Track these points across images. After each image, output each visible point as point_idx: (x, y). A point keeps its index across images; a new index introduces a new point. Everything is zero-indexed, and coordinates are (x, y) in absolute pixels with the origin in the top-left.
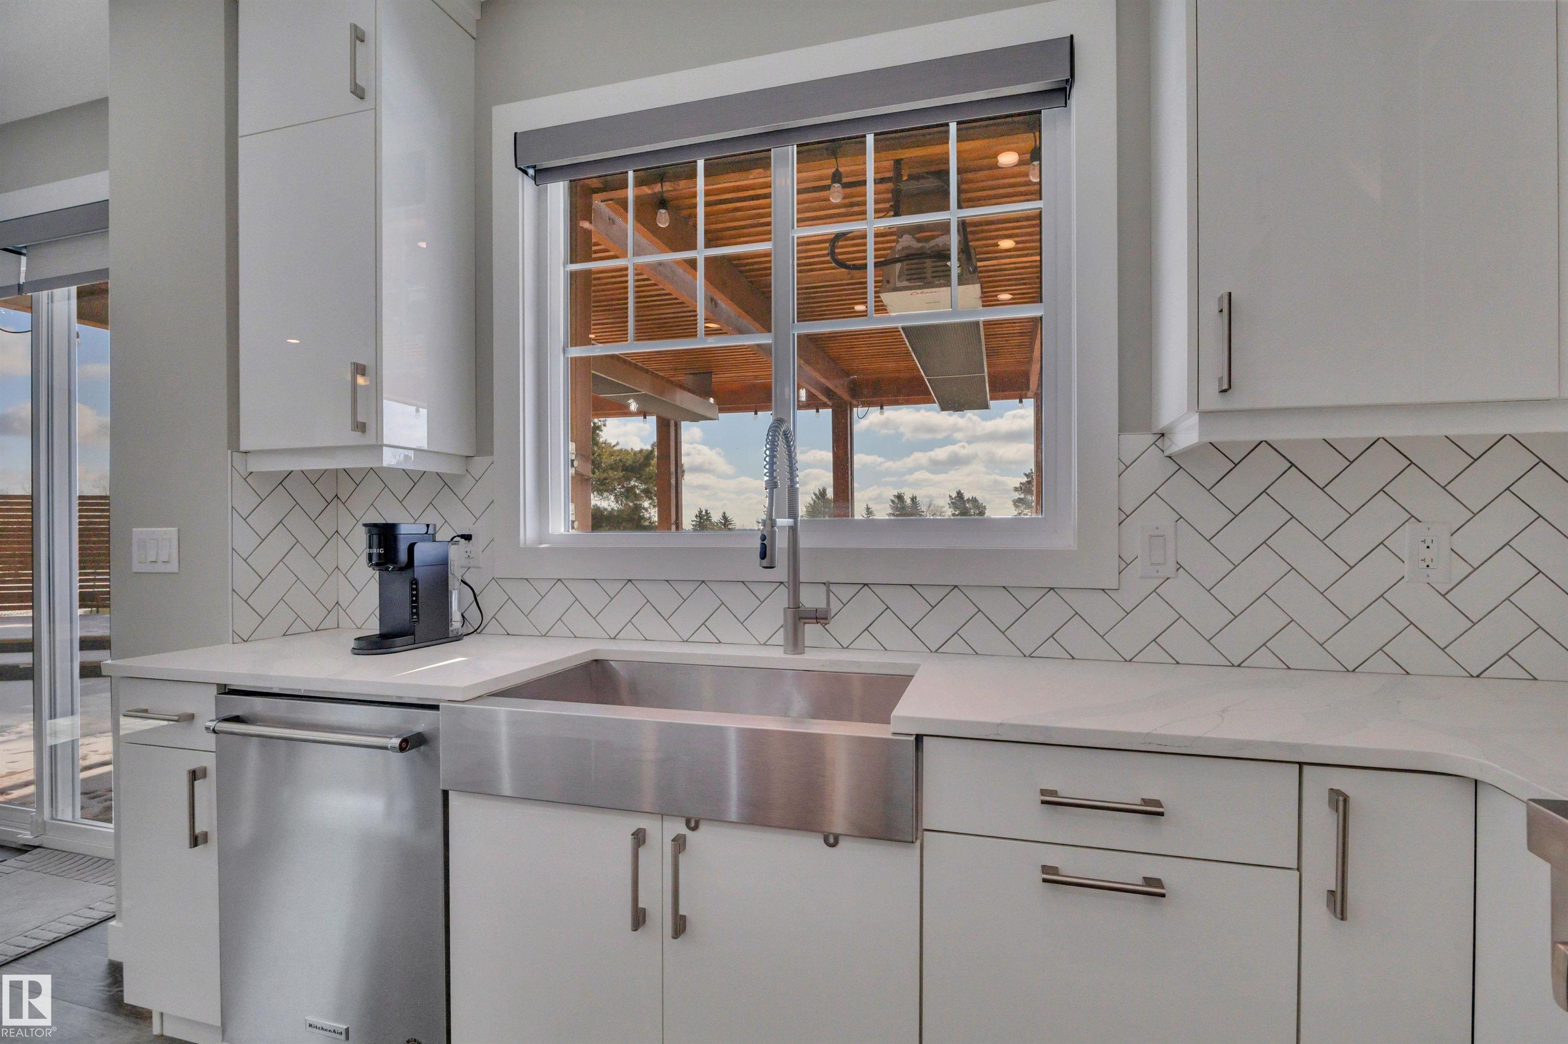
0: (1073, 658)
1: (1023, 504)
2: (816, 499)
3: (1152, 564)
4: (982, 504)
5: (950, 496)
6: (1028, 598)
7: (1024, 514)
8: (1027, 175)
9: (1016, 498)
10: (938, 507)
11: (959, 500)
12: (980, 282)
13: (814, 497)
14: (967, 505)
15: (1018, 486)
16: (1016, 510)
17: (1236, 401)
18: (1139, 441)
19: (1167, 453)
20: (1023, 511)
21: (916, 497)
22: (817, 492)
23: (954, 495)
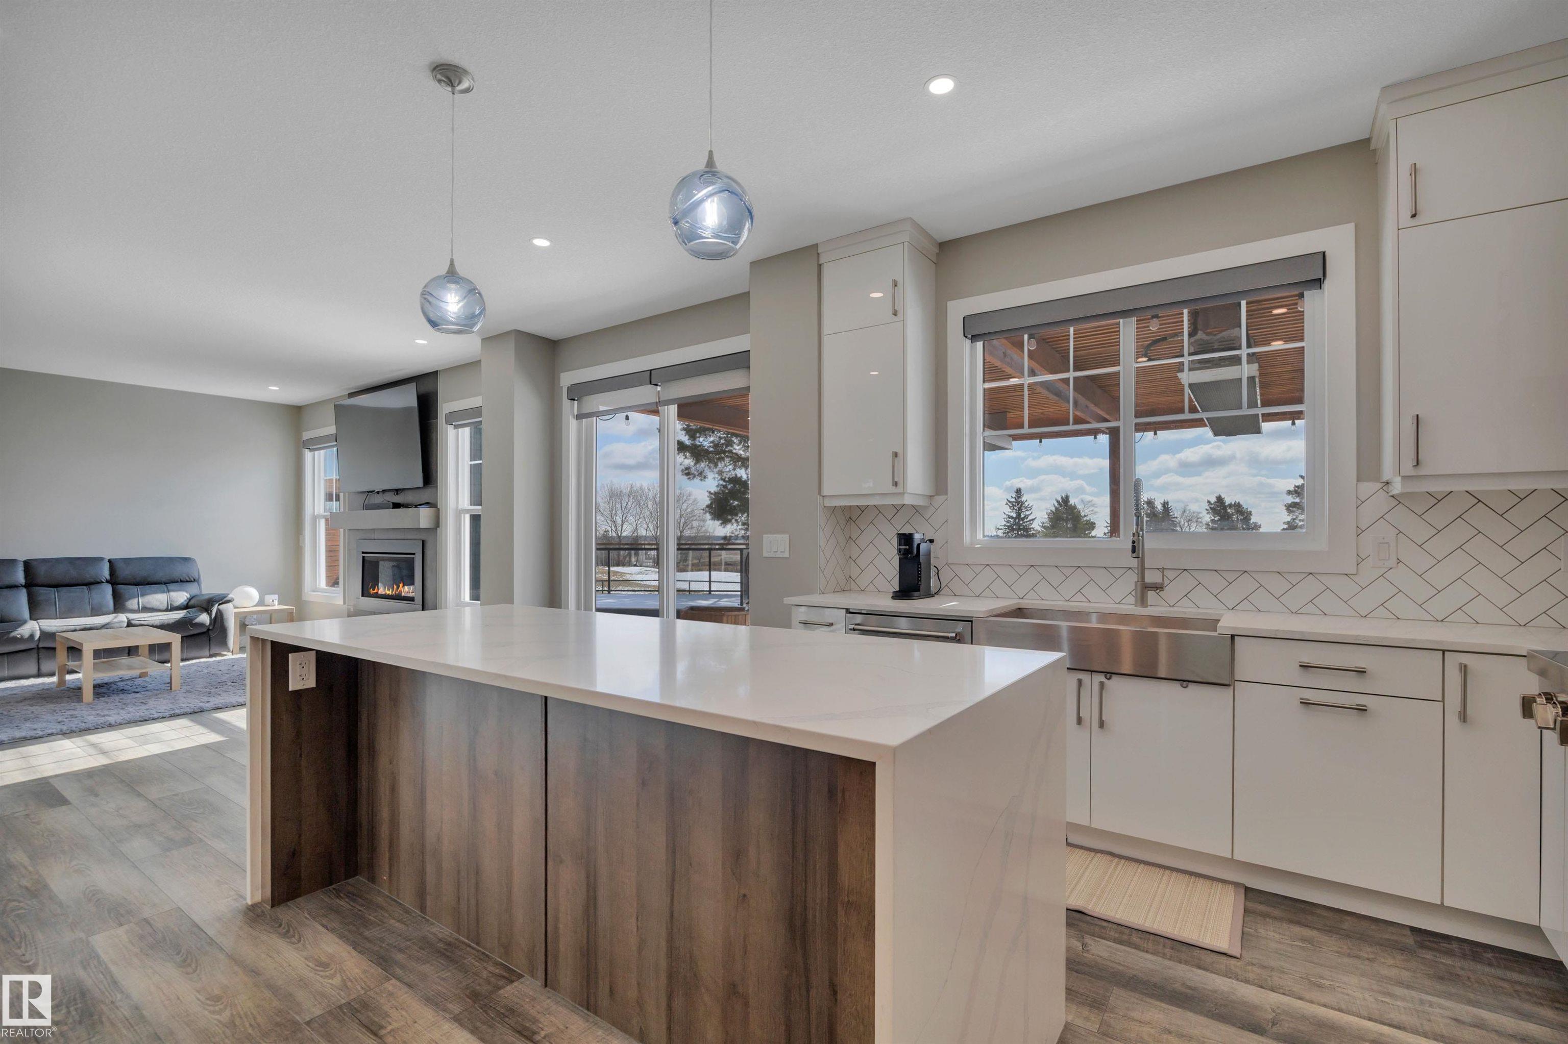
0: (1325, 614)
1: (1298, 508)
2: (1058, 506)
3: (1380, 560)
4: (1247, 509)
5: (1209, 502)
6: (1294, 579)
7: (1300, 520)
8: (1297, 308)
9: (1290, 502)
10: (1194, 513)
11: (1220, 508)
12: (1258, 362)
13: (1056, 504)
14: (1229, 511)
15: (1292, 488)
16: (1289, 515)
17: (1422, 471)
18: (1368, 488)
19: (1391, 494)
20: (1297, 517)
21: (1168, 502)
22: (1060, 499)
23: (1213, 500)
